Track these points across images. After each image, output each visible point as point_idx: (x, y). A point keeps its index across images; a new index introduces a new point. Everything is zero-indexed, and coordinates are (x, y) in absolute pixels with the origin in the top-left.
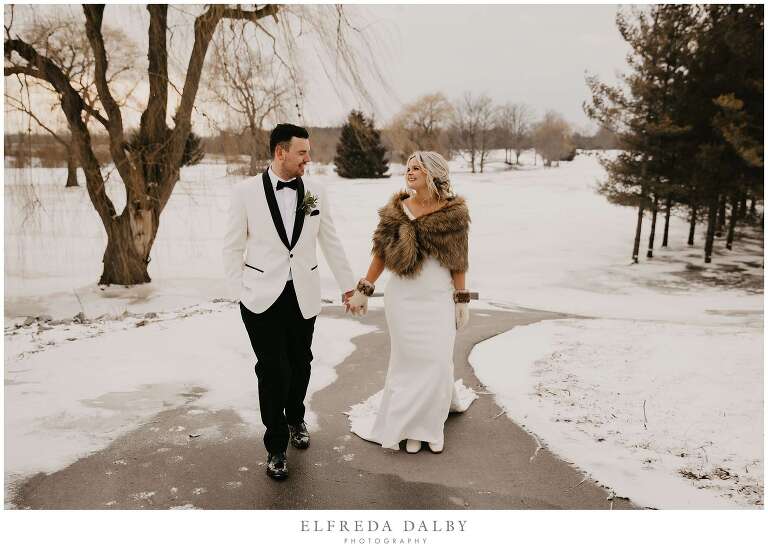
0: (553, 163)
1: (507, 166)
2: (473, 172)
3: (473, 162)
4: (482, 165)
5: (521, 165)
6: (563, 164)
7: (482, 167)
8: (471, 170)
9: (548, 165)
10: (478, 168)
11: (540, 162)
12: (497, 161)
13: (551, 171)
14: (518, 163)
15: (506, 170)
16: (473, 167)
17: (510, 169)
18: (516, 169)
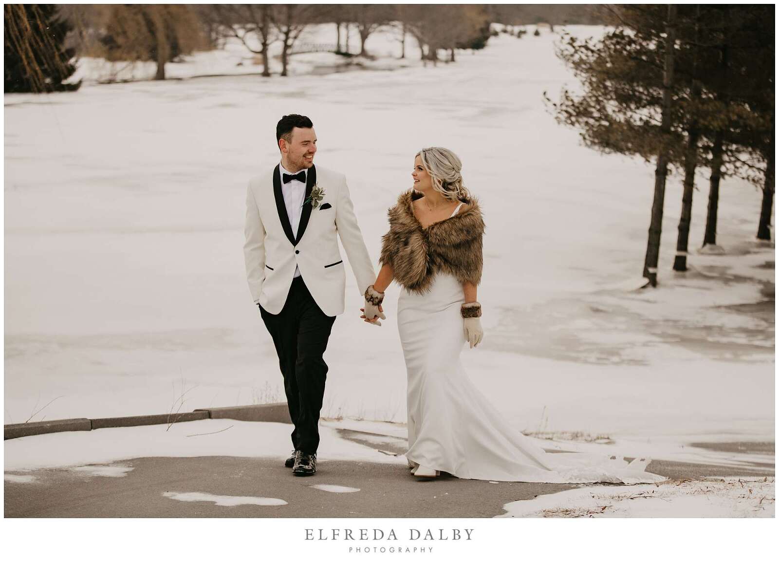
0: (443, 54)
1: (341, 60)
2: (266, 74)
3: (264, 52)
4: (284, 58)
5: (372, 58)
6: (463, 55)
7: (285, 62)
8: (260, 69)
9: (432, 57)
10: (276, 66)
11: (413, 50)
12: (316, 50)
13: (439, 71)
14: (364, 53)
15: (338, 68)
16: (265, 61)
17: (348, 65)
18: (360, 66)
